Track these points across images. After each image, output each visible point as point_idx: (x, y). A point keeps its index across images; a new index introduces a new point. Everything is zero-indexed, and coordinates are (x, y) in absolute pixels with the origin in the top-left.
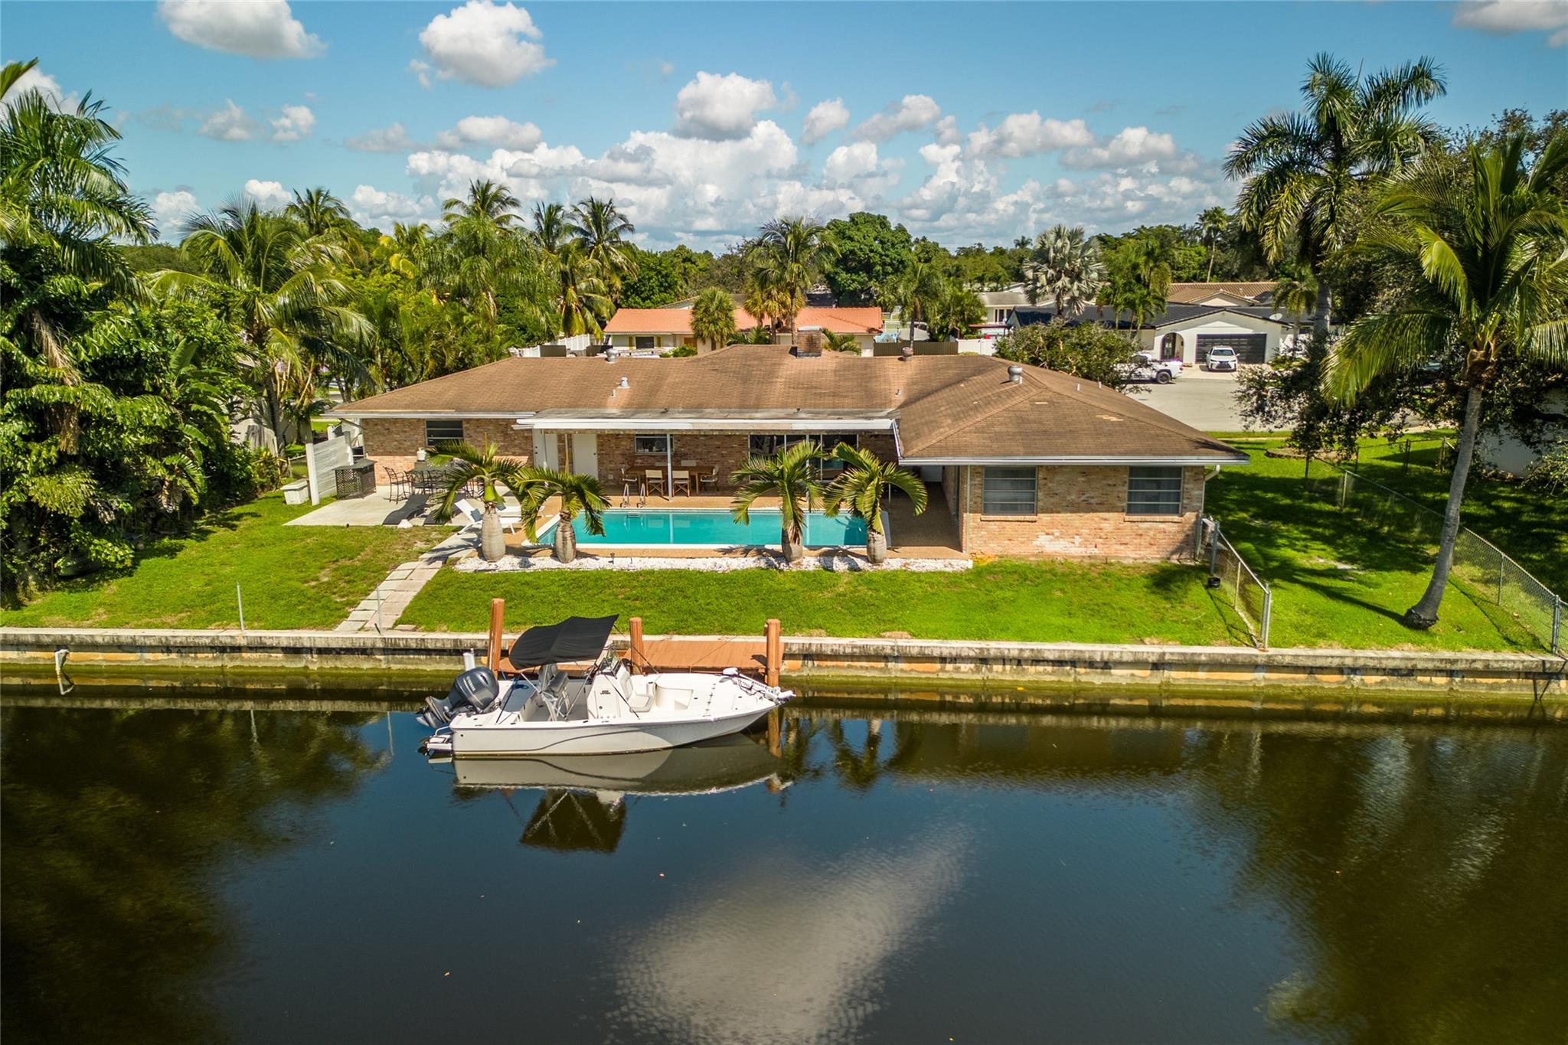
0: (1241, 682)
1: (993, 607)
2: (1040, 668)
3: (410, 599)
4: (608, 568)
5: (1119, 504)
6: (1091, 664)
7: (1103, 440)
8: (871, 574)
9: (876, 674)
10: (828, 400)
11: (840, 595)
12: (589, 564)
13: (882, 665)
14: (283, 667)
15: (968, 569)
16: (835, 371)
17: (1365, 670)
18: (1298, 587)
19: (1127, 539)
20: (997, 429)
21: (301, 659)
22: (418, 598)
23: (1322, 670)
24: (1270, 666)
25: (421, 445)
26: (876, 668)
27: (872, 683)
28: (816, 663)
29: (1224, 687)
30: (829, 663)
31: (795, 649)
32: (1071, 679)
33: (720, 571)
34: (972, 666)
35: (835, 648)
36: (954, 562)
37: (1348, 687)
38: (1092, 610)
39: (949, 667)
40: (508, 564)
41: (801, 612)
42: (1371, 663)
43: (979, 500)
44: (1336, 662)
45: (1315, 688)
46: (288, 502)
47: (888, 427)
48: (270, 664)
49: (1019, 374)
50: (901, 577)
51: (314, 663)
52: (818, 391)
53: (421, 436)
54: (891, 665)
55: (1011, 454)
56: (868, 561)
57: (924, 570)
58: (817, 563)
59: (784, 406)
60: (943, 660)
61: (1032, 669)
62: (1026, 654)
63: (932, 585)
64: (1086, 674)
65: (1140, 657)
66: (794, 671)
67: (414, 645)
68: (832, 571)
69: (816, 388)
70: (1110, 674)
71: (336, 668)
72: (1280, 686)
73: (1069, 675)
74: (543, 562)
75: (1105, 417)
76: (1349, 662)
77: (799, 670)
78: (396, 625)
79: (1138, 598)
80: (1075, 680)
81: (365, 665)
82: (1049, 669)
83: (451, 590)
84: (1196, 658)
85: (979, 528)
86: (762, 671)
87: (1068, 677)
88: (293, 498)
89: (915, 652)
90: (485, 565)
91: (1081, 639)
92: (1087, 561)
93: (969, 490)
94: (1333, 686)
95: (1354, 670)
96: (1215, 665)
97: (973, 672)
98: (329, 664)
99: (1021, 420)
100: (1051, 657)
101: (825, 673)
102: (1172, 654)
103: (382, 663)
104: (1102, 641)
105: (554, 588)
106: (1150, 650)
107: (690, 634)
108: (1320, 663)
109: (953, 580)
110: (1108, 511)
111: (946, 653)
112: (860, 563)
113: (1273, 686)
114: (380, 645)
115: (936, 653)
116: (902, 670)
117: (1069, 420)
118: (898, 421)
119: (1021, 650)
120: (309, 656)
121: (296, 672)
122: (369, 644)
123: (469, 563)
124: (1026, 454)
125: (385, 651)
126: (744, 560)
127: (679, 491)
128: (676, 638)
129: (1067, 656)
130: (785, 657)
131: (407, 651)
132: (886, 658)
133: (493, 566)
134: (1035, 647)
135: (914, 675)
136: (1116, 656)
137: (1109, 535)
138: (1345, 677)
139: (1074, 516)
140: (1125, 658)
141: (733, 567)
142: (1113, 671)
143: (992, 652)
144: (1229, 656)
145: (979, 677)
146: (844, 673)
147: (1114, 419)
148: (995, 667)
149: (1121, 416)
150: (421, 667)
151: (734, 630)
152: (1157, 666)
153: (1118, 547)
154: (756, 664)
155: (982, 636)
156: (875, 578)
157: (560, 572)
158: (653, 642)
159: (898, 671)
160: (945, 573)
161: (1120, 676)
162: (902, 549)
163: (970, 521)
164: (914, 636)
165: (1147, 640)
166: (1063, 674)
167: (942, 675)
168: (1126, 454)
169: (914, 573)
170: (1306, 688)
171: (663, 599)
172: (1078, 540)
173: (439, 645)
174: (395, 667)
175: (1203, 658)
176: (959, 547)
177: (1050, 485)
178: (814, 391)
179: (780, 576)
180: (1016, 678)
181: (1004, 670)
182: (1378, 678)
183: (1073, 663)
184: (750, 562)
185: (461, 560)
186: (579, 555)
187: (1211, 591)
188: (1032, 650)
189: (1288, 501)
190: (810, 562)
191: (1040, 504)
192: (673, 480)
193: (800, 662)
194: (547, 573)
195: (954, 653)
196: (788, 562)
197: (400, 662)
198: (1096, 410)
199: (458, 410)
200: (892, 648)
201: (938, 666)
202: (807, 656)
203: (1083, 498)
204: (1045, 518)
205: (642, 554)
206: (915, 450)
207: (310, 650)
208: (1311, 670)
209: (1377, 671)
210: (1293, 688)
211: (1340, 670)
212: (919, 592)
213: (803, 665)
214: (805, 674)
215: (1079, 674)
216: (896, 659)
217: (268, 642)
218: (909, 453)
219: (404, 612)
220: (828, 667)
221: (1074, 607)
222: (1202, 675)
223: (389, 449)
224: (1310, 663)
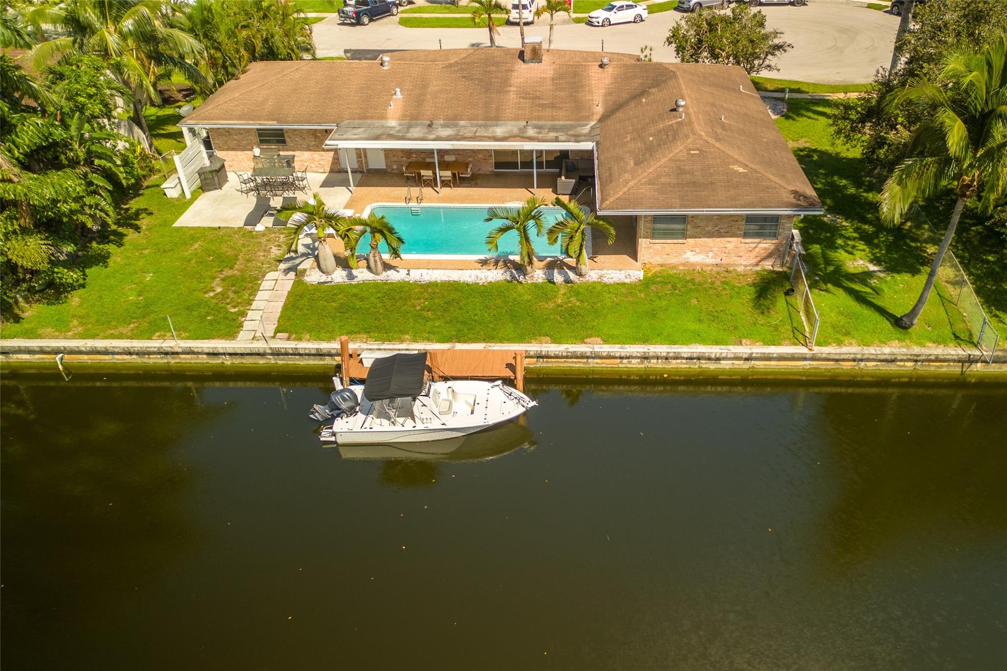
0: (796, 366)
1: (653, 315)
2: (679, 361)
3: (280, 310)
4: (407, 280)
5: (738, 233)
6: (709, 359)
8: (579, 286)
9: (582, 365)
10: (548, 112)
11: (558, 306)
12: (393, 276)
13: (585, 360)
14: (207, 363)
15: (640, 280)
16: (553, 79)
17: (868, 360)
19: (742, 254)
20: (663, 180)
21: (219, 359)
22: (285, 308)
23: (843, 360)
24: (814, 358)
25: (255, 144)
26: (582, 362)
27: (579, 370)
28: (545, 360)
29: (785, 369)
30: (553, 360)
31: (532, 353)
32: (697, 366)
33: (481, 283)
34: (639, 360)
35: (556, 353)
36: (631, 272)
37: (857, 368)
38: (714, 316)
39: (625, 361)
40: (339, 276)
41: (535, 322)
42: (872, 357)
43: (649, 230)
44: (852, 356)
45: (838, 368)
47: (590, 148)
48: (199, 361)
49: (682, 106)
50: (599, 288)
51: (228, 361)
52: (541, 101)
53: (255, 139)
54: (590, 360)
55: (671, 207)
56: (577, 274)
57: (612, 281)
58: (544, 276)
59: (516, 118)
60: (621, 358)
61: (674, 361)
62: (671, 355)
63: (617, 295)
64: (706, 363)
65: (738, 355)
66: (532, 364)
67: (291, 352)
68: (554, 283)
69: (539, 98)
70: (720, 363)
71: (243, 363)
72: (818, 368)
73: (696, 364)
74: (362, 274)
75: (735, 168)
76: (859, 356)
77: (534, 364)
78: (275, 333)
79: (743, 305)
80: (699, 367)
81: (261, 361)
82: (684, 361)
83: (305, 301)
84: (771, 355)
85: (649, 248)
86: (513, 378)
87: (695, 366)
89: (605, 354)
90: (324, 278)
91: (704, 341)
92: (715, 269)
93: (643, 226)
94: (849, 368)
95: (862, 360)
96: (781, 358)
97: (639, 364)
98: (237, 361)
99: (680, 171)
100: (686, 356)
101: (550, 365)
102: (757, 353)
103: (272, 360)
104: (717, 343)
105: (372, 299)
106: (745, 349)
107: (465, 342)
108: (842, 357)
109: (627, 289)
110: (731, 237)
111: (623, 355)
112: (572, 276)
113: (814, 368)
114: (269, 351)
115: (618, 355)
116: (597, 363)
117: (711, 170)
118: (597, 144)
119: (668, 353)
120: (224, 357)
121: (217, 365)
122: (262, 351)
123: (314, 277)
124: (681, 206)
125: (272, 354)
126: (495, 272)
127: (445, 184)
128: (459, 346)
129: (695, 355)
130: (526, 357)
131: (287, 354)
132: (588, 357)
133: (329, 279)
134: (676, 351)
135: (604, 365)
136: (724, 355)
137: (731, 251)
138: (856, 363)
139: (710, 240)
140: (729, 356)
141: (489, 280)
142: (721, 362)
143: (650, 354)
144: (790, 354)
145: (643, 366)
146: (562, 365)
147: (741, 170)
148: (652, 361)
149: (746, 166)
150: (297, 362)
151: (493, 338)
152: (747, 359)
153: (736, 258)
155: (645, 341)
156: (581, 290)
157: (376, 285)
158: (443, 350)
159: (594, 363)
160: (625, 284)
161: (725, 365)
162: (600, 258)
163: (643, 244)
164: (605, 342)
165: (744, 341)
166: (692, 364)
167: (620, 365)
168: (745, 206)
169: (606, 285)
170: (832, 369)
171: (445, 311)
172: (711, 254)
173: (307, 351)
174: (280, 362)
175: (775, 355)
176: (634, 256)
177: (695, 221)
178: (538, 101)
179: (520, 287)
180: (664, 366)
181: (658, 362)
182: (875, 363)
183: (699, 359)
184: (496, 275)
185: (308, 273)
186: (387, 267)
187: (788, 298)
188: (675, 353)
190: (538, 275)
191: (688, 233)
192: (441, 177)
193: (535, 360)
194: (365, 285)
195: (628, 355)
196: (525, 275)
197: (283, 360)
198: (730, 161)
199: (279, 121)
200: (591, 352)
201: (619, 361)
202: (539, 356)
203: (716, 229)
204: (691, 241)
205: (428, 265)
206: (609, 202)
207: (224, 354)
208: (837, 360)
209: (874, 360)
210: (825, 369)
211: (854, 360)
212: (608, 303)
213: (537, 361)
214: (538, 366)
215: (702, 363)
216: (593, 358)
217: (196, 350)
218: (605, 206)
219: (278, 321)
220: (552, 362)
221: (703, 314)
222: (773, 363)
223: (231, 146)
224: (837, 357)
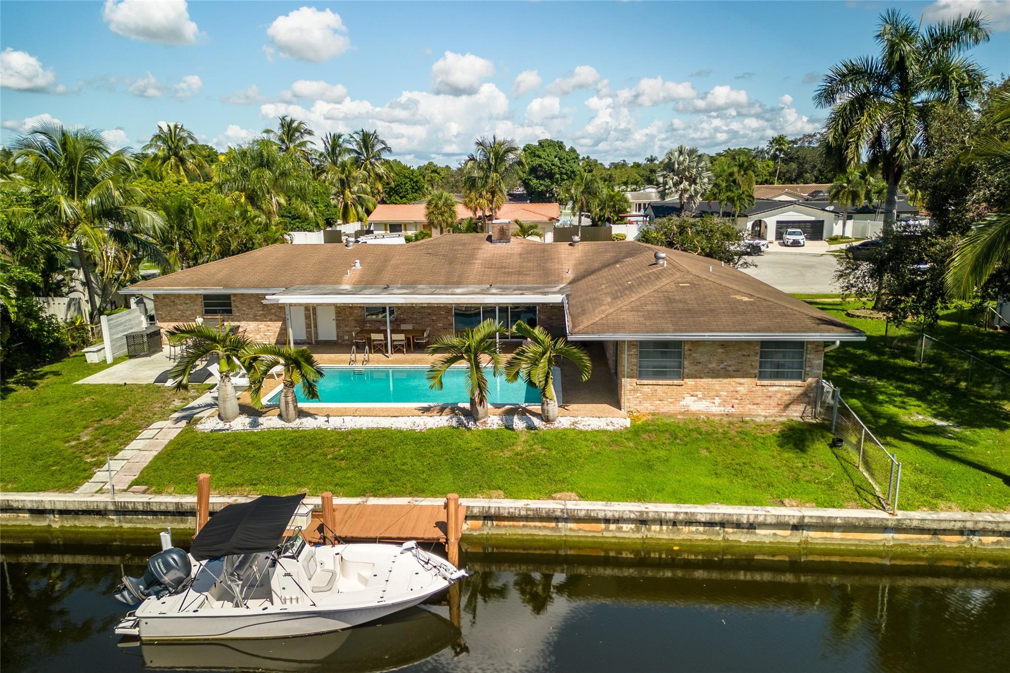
0: (872, 541)
1: (649, 466)
2: (693, 529)
3: (150, 459)
4: (324, 427)
5: (752, 371)
6: (738, 525)
7: (739, 318)
8: (545, 433)
9: (549, 533)
10: (514, 278)
11: (517, 454)
12: (308, 423)
13: (553, 524)
14: (29, 525)
15: (626, 428)
16: (520, 254)
17: (984, 532)
18: (908, 446)
19: (759, 400)
20: (649, 307)
21: (45, 520)
22: (157, 458)
23: (945, 532)
24: (899, 529)
25: (199, 314)
26: (548, 528)
27: (545, 540)
28: (495, 523)
29: (856, 545)
30: (506, 523)
31: (476, 511)
32: (720, 538)
33: (418, 429)
34: (633, 526)
35: (511, 510)
36: (614, 420)
37: (967, 546)
38: (735, 470)
39: (613, 527)
40: (241, 423)
41: (484, 473)
42: (990, 527)
43: (635, 367)
44: (958, 525)
45: (938, 546)
46: (89, 361)
47: (560, 301)
48: (18, 523)
49: (663, 258)
50: (571, 435)
51: (57, 523)
52: (507, 270)
53: (199, 306)
54: (560, 525)
55: (663, 331)
56: (543, 420)
57: (589, 429)
58: (500, 422)
59: (480, 282)
60: (607, 521)
61: (686, 529)
62: (681, 517)
63: (596, 443)
64: (734, 533)
65: (782, 520)
66: (476, 530)
67: (141, 508)
68: (513, 429)
69: (505, 268)
70: (755, 533)
71: (75, 526)
72: (906, 545)
73: (719, 534)
74: (270, 422)
75: (738, 297)
76: (969, 525)
77: (479, 529)
78: (130, 486)
79: (774, 457)
80: (724, 539)
81: (100, 524)
82: (701, 529)
83: (187, 450)
84: (833, 521)
85: (636, 391)
86: (443, 541)
87: (718, 537)
88: (92, 358)
89: (582, 514)
90: (221, 425)
91: (728, 501)
92: (725, 419)
93: (627, 361)
94: (955, 545)
95: (973, 532)
96: (849, 527)
97: (634, 532)
98: (69, 523)
99: (669, 300)
100: (703, 520)
101: (502, 531)
102: (811, 517)
103: (115, 522)
104: (747, 503)
105: (274, 448)
106: (790, 512)
107: (384, 496)
108: (944, 526)
109: (613, 438)
110: (743, 377)
111: (609, 515)
112: (536, 422)
113: (901, 545)
114: (111, 507)
115: (601, 515)
116: (571, 529)
117: (709, 299)
118: (568, 296)
119: (676, 513)
120: (52, 516)
121: (41, 530)
122: (102, 507)
123: (209, 423)
124: (675, 331)
125: (117, 512)
126: (438, 418)
127: (397, 349)
128: (373, 501)
129: (717, 519)
130: (467, 518)
131: (135, 512)
132: (557, 519)
133: (227, 427)
134: (688, 510)
135: (581, 533)
136: (761, 519)
137: (744, 397)
138: (964, 538)
139: (714, 381)
140: (769, 520)
141: (429, 426)
142: (757, 531)
143: (650, 515)
144: (862, 519)
145: (639, 535)
146: (520, 532)
147: (746, 299)
148: (653, 527)
149: (751, 296)
150: (148, 526)
151: (423, 491)
152: (796, 527)
153: (751, 407)
154: (437, 533)
155: (641, 497)
156: (548, 437)
157: (283, 432)
158: (350, 506)
159: (568, 530)
160: (607, 431)
161: (764, 536)
162: (573, 407)
163: (627, 384)
164: (582, 497)
165: (786, 501)
166: (713, 533)
167: (606, 534)
168: (759, 331)
169: (581, 432)
170: (929, 547)
171: (365, 459)
172: (717, 401)
173: (163, 508)
174: (126, 526)
175: (839, 521)
176: (617, 405)
177: (694, 355)
178: (504, 270)
179: (468, 434)
180: (671, 536)
181: (661, 530)
182: (994, 539)
183: (722, 524)
184: (441, 421)
185: (203, 421)
186: (301, 414)
187: (836, 451)
188: (686, 513)
189: (874, 358)
190: (493, 421)
191: (686, 371)
192: (392, 341)
193: (481, 522)
194: (271, 432)
195: (617, 515)
196: (475, 421)
197: (131, 521)
198: (731, 291)
199: (226, 287)
200: (562, 511)
201: (603, 526)
202: (487, 517)
203: (722, 366)
204: (690, 382)
205: (355, 414)
206: (581, 327)
207: (52, 512)
208: (935, 532)
209: (994, 533)
210: (918, 547)
211: (961, 532)
212: (585, 451)
213: (484, 525)
214: (485, 532)
215: (727, 533)
216: (566, 520)
217: (15, 505)
218: (576, 330)
219: (141, 472)
220: (505, 526)
221: (720, 467)
222: (837, 535)
223: (174, 317)
224: (935, 526)
